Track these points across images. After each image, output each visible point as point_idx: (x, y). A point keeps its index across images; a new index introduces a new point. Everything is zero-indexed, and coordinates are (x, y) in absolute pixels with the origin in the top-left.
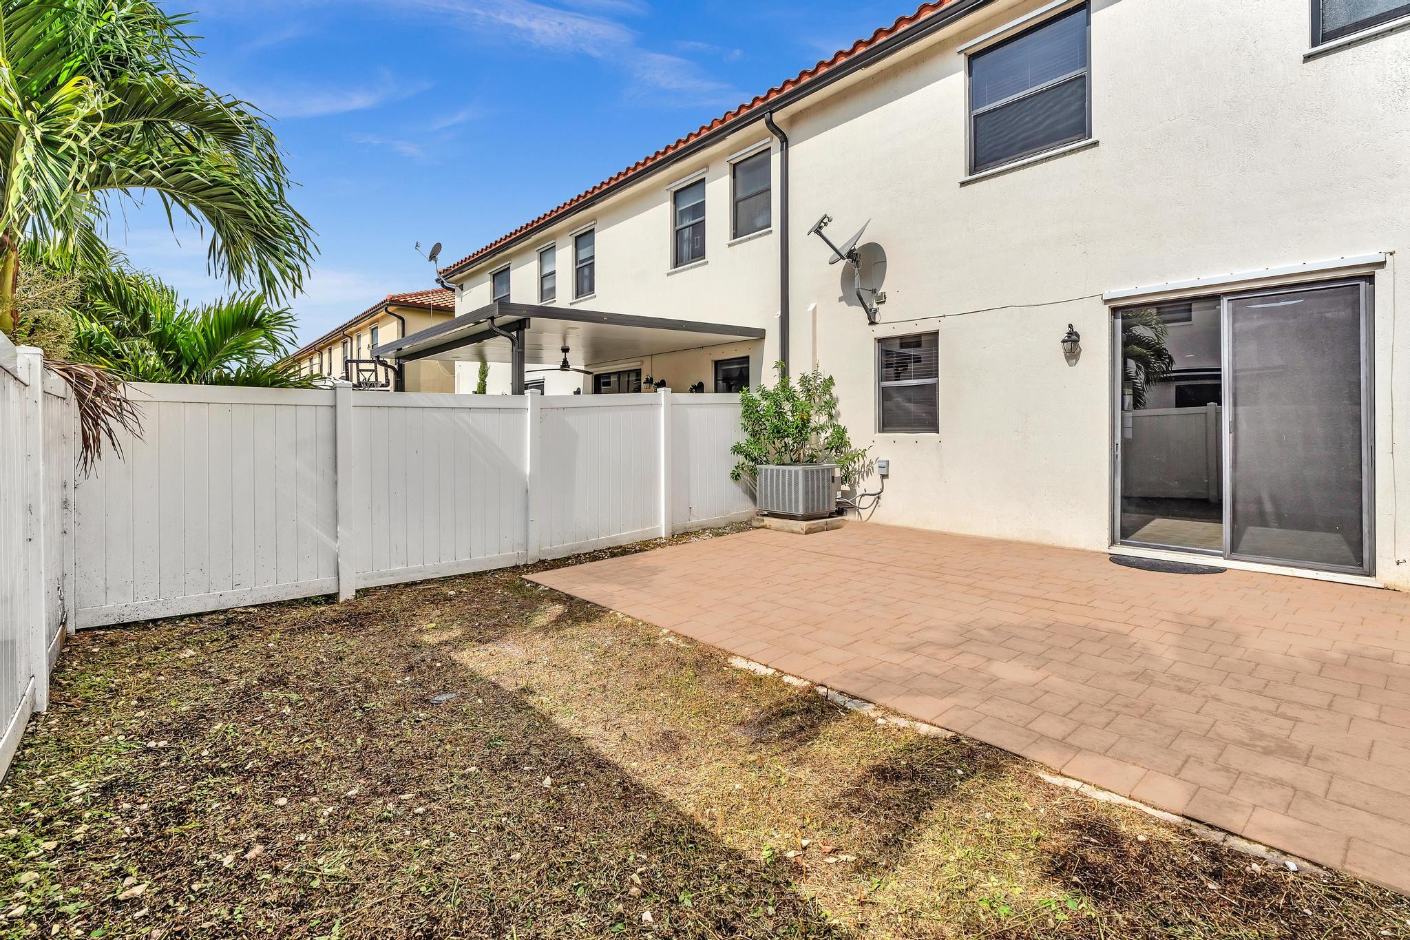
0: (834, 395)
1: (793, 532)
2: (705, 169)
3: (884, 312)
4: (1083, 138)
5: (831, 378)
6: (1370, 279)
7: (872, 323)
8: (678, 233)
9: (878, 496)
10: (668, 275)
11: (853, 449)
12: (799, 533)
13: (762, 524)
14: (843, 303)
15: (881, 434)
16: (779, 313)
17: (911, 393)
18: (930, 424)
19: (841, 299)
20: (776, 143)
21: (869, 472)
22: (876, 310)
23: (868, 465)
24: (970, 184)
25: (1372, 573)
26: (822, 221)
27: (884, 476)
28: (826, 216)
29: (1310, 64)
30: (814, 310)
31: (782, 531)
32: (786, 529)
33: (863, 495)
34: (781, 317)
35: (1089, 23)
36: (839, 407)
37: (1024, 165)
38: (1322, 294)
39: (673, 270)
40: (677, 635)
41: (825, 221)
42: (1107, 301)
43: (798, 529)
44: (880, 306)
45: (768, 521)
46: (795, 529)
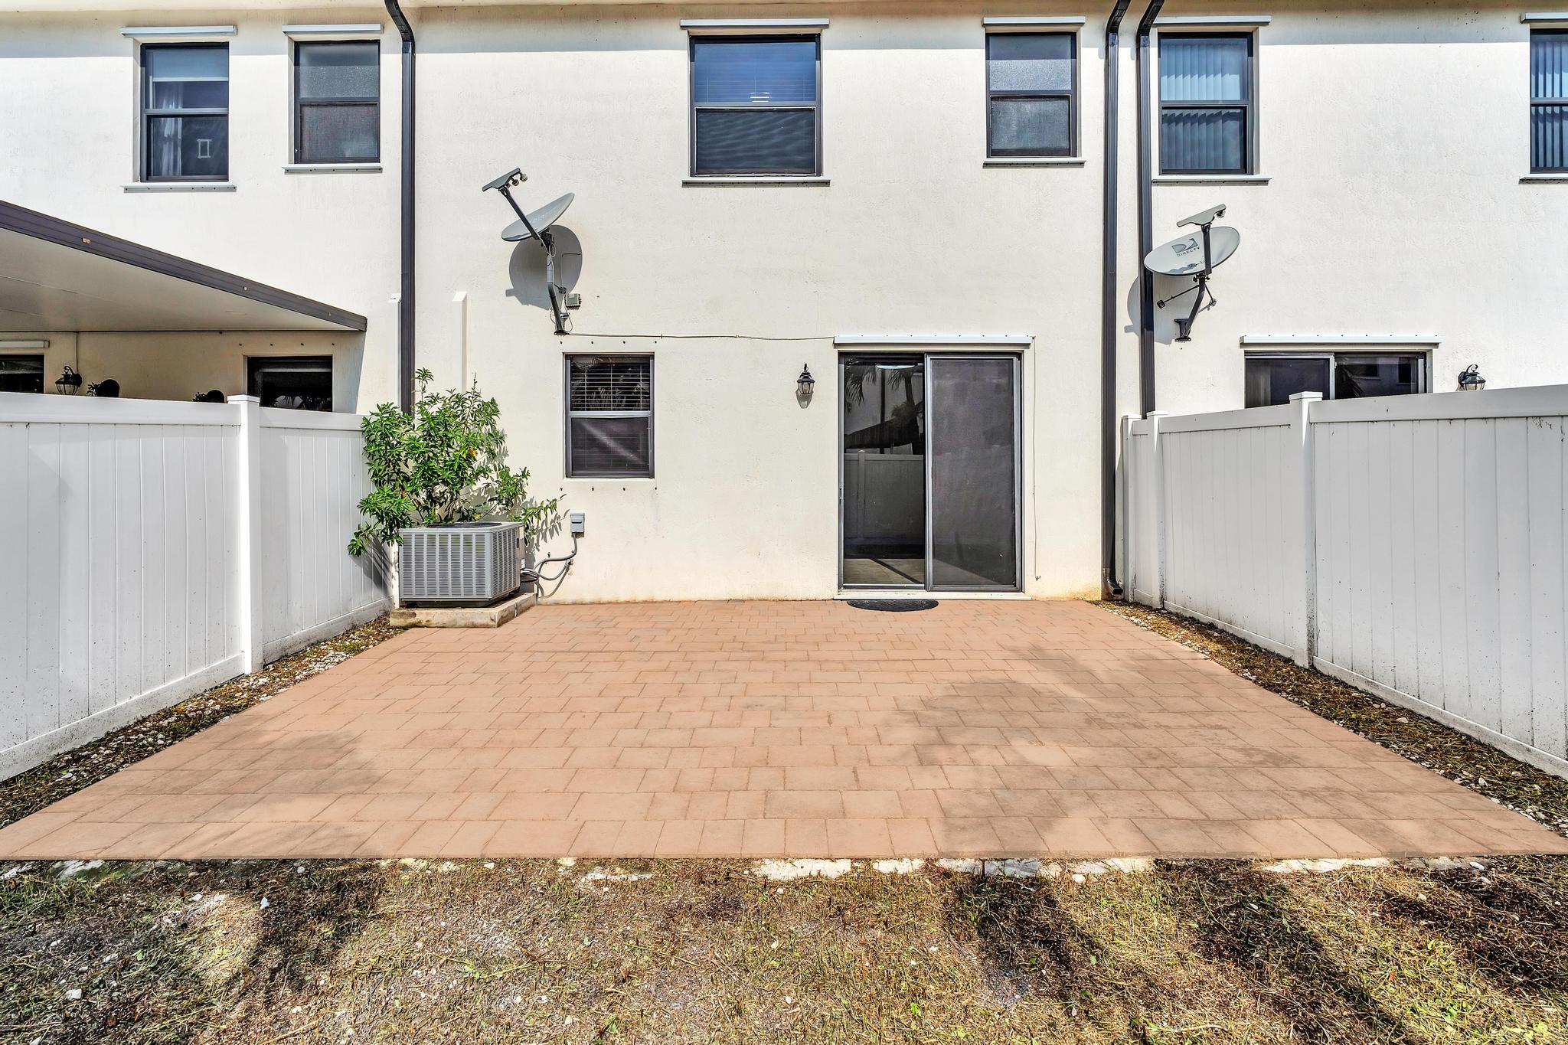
0: (499, 427)
1: (475, 626)
2: (231, 29)
3: (575, 321)
4: (812, 173)
5: (493, 401)
6: (1019, 355)
7: (560, 331)
8: (150, 123)
9: (568, 561)
10: (127, 190)
11: (528, 499)
12: (487, 626)
13: (412, 620)
14: (513, 298)
15: (569, 480)
16: (399, 296)
17: (614, 427)
18: (644, 467)
19: (509, 293)
20: (391, 38)
21: (555, 529)
22: (567, 316)
23: (552, 521)
24: (694, 186)
25: (1021, 590)
26: (511, 178)
27: (577, 535)
28: (518, 172)
29: (988, 170)
30: (465, 301)
31: (453, 627)
32: (462, 622)
33: (545, 562)
34: (402, 301)
35: (818, 57)
36: (508, 444)
37: (756, 183)
38: (990, 363)
39: (139, 184)
40: (603, 863)
41: (515, 178)
42: (836, 345)
43: (486, 621)
44: (571, 312)
45: (422, 615)
46: (479, 621)
